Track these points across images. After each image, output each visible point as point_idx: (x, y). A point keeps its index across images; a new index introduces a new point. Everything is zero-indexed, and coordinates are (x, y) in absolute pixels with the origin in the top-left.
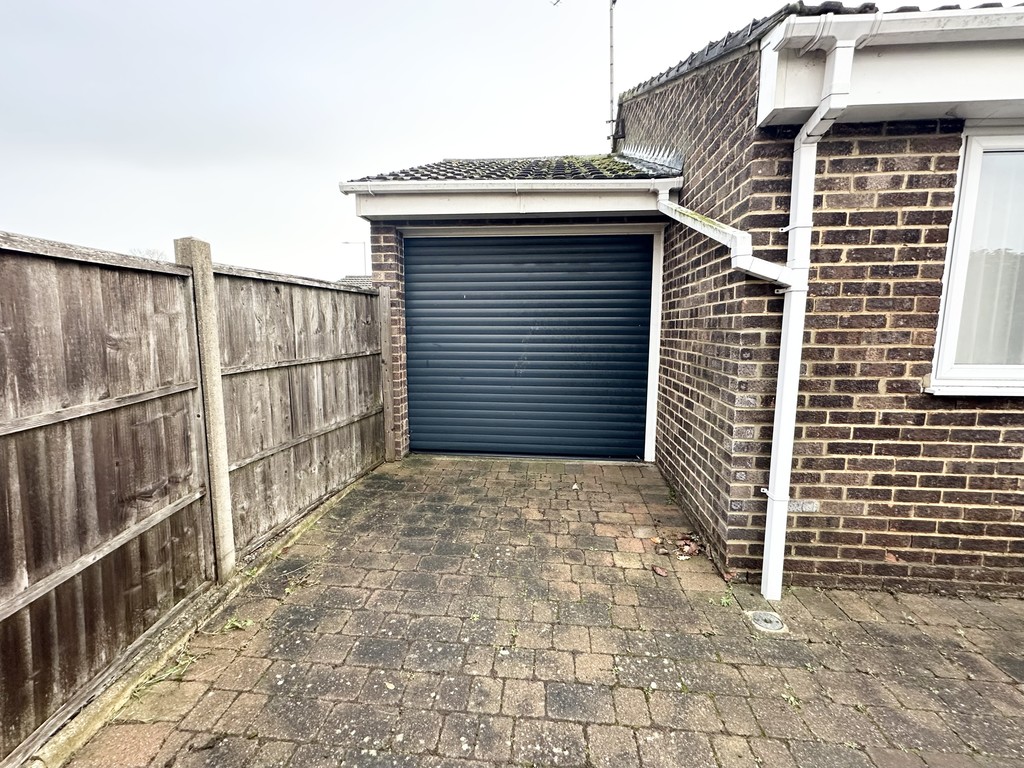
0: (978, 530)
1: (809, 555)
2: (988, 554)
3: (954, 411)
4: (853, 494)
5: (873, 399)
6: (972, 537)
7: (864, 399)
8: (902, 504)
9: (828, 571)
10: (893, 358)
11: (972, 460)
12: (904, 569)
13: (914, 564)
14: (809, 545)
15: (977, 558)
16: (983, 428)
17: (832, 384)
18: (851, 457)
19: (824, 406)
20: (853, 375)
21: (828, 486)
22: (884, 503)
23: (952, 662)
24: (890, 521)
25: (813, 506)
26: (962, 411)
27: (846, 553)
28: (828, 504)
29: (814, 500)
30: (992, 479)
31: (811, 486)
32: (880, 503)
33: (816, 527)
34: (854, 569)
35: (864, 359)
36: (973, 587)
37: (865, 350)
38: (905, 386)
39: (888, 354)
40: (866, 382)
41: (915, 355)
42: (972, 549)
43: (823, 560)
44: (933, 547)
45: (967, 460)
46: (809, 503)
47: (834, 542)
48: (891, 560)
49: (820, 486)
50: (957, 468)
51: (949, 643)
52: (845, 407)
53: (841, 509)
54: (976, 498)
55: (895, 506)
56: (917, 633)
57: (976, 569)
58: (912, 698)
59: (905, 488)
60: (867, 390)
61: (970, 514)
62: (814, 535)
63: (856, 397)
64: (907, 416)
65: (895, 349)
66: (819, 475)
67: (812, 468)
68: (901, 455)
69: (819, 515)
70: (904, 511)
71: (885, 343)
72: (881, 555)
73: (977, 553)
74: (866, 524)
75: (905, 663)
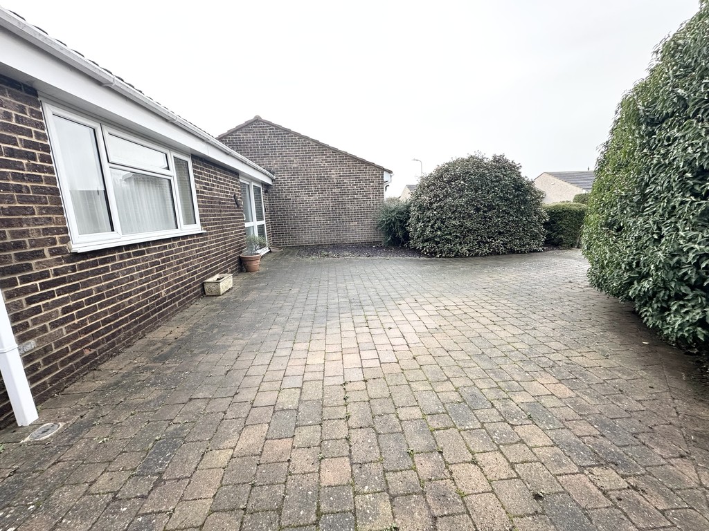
0: (116, 317)
1: (41, 378)
2: (123, 326)
3: (88, 260)
4: (54, 325)
5: (44, 262)
6: (115, 321)
7: (38, 263)
8: (81, 319)
9: (56, 381)
10: (47, 234)
11: (103, 283)
12: (95, 353)
13: (98, 348)
14: (38, 372)
15: (120, 330)
16: (102, 266)
17: (13, 257)
18: (44, 302)
19: (12, 274)
20: (26, 248)
21: (36, 327)
22: (72, 323)
23: (143, 373)
24: (79, 332)
25: (31, 344)
26: (91, 260)
27: (63, 363)
28: (40, 339)
29: (30, 341)
30: (113, 290)
31: (24, 332)
32: (70, 324)
33: (38, 358)
34: (71, 370)
35: (29, 237)
36: (124, 344)
37: (28, 230)
38: (59, 251)
39: (43, 232)
40: (36, 251)
41: (59, 231)
42: (118, 327)
43: (50, 376)
44: (103, 335)
45: (101, 284)
46: (27, 344)
47: (54, 360)
48: (87, 353)
49: (30, 329)
50: (99, 290)
51: (135, 369)
52: (28, 271)
53: (50, 338)
54: (111, 302)
55: (78, 322)
56: (122, 374)
57: (122, 335)
58: (144, 393)
59: (80, 310)
60: (38, 257)
61: (112, 310)
62: (39, 364)
63: (33, 262)
64: (67, 268)
65: (46, 229)
66: (27, 322)
67: (20, 320)
68: (71, 292)
69: (38, 349)
70: (83, 322)
71: (39, 225)
72: (82, 353)
73: (120, 327)
74: (67, 340)
75: (129, 387)
